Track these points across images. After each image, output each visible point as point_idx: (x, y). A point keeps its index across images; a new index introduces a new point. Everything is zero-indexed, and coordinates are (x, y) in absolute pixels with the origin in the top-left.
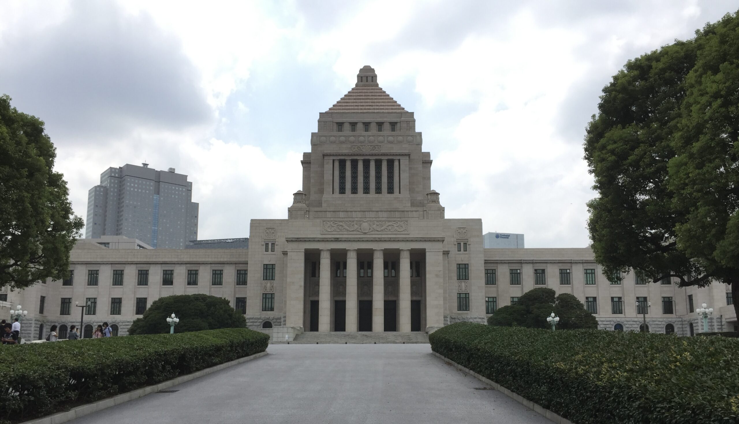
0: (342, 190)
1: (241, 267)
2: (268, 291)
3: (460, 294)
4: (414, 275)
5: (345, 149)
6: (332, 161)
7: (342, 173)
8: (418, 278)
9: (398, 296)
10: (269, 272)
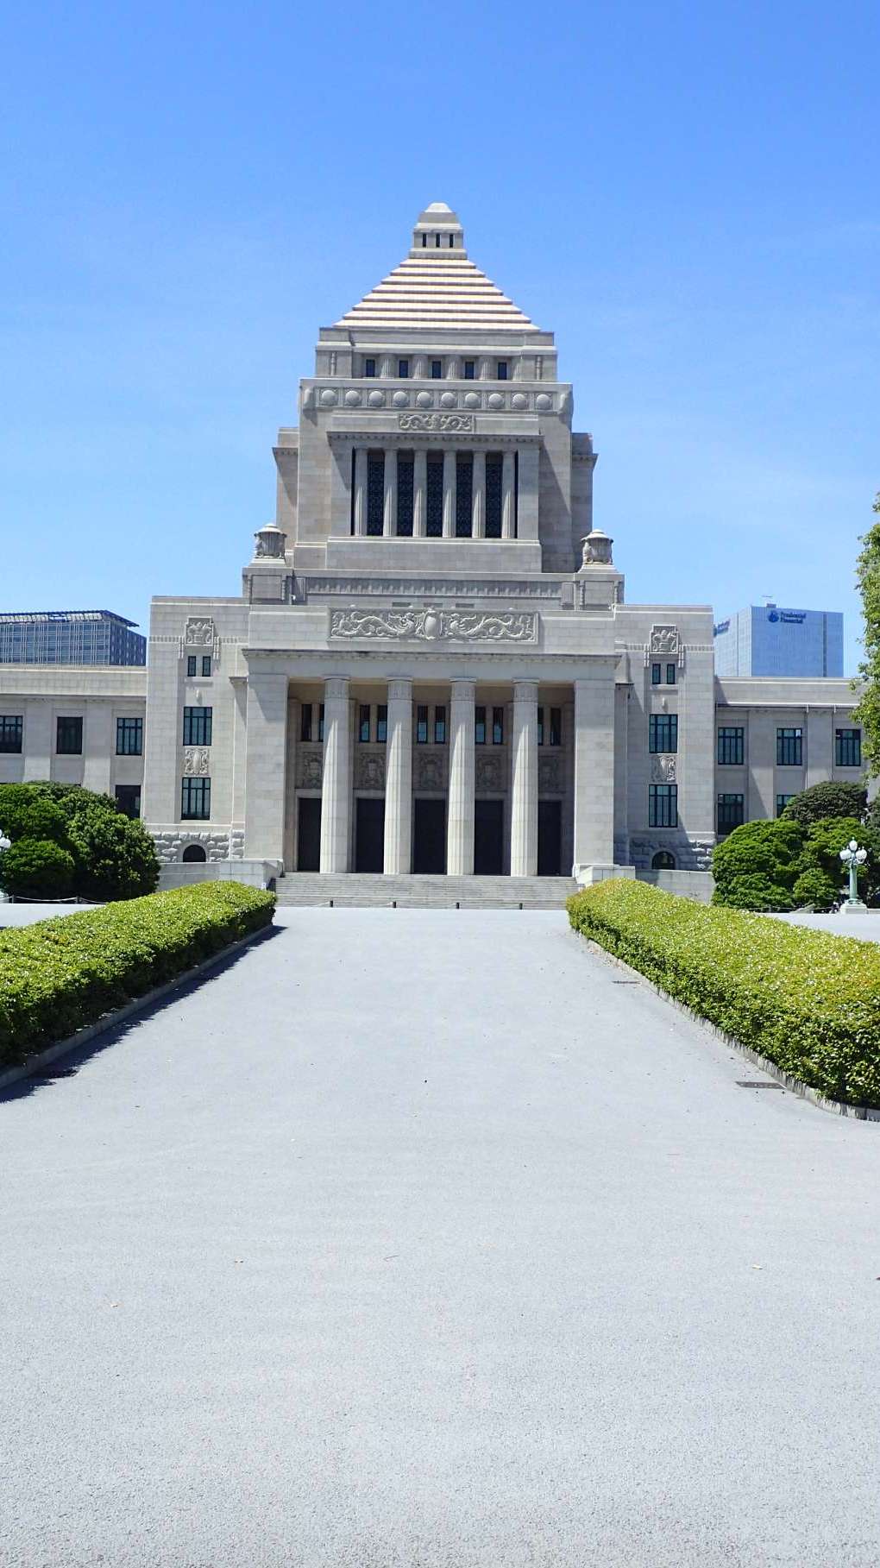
1: (128, 712)
2: (193, 773)
3: (656, 786)
4: (547, 741)
5: (384, 423)
6: (350, 452)
7: (374, 482)
8: (557, 748)
9: (508, 791)
10: (197, 725)
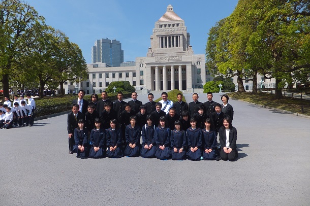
0: (162, 47)
1: (134, 72)
2: (142, 79)
3: (198, 78)
4: (184, 73)
5: (163, 34)
6: (159, 38)
7: (162, 41)
9: (178, 79)
10: (142, 73)
